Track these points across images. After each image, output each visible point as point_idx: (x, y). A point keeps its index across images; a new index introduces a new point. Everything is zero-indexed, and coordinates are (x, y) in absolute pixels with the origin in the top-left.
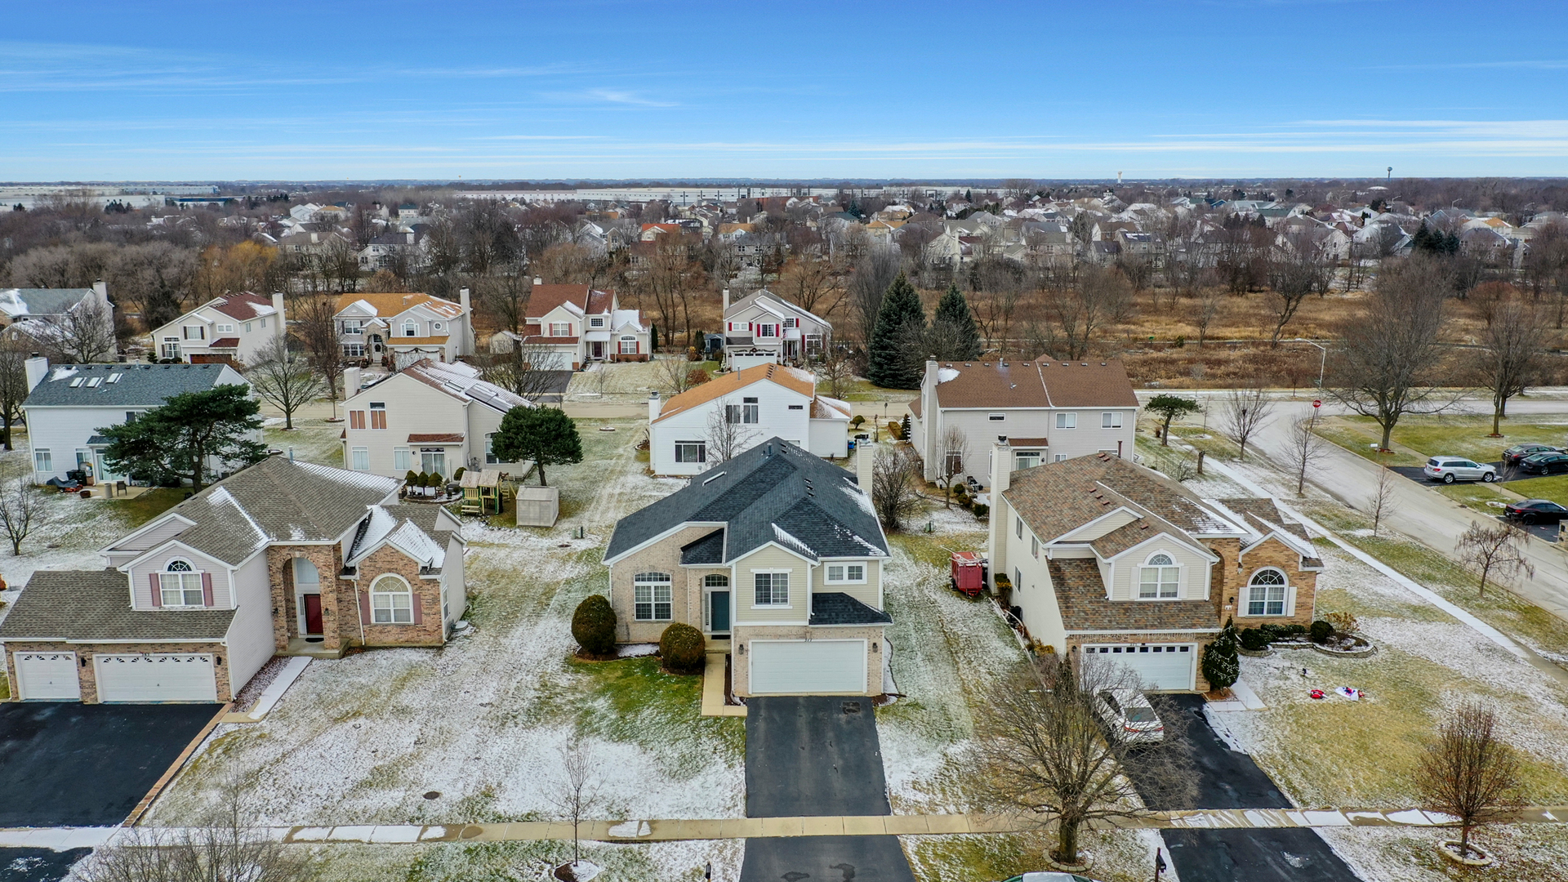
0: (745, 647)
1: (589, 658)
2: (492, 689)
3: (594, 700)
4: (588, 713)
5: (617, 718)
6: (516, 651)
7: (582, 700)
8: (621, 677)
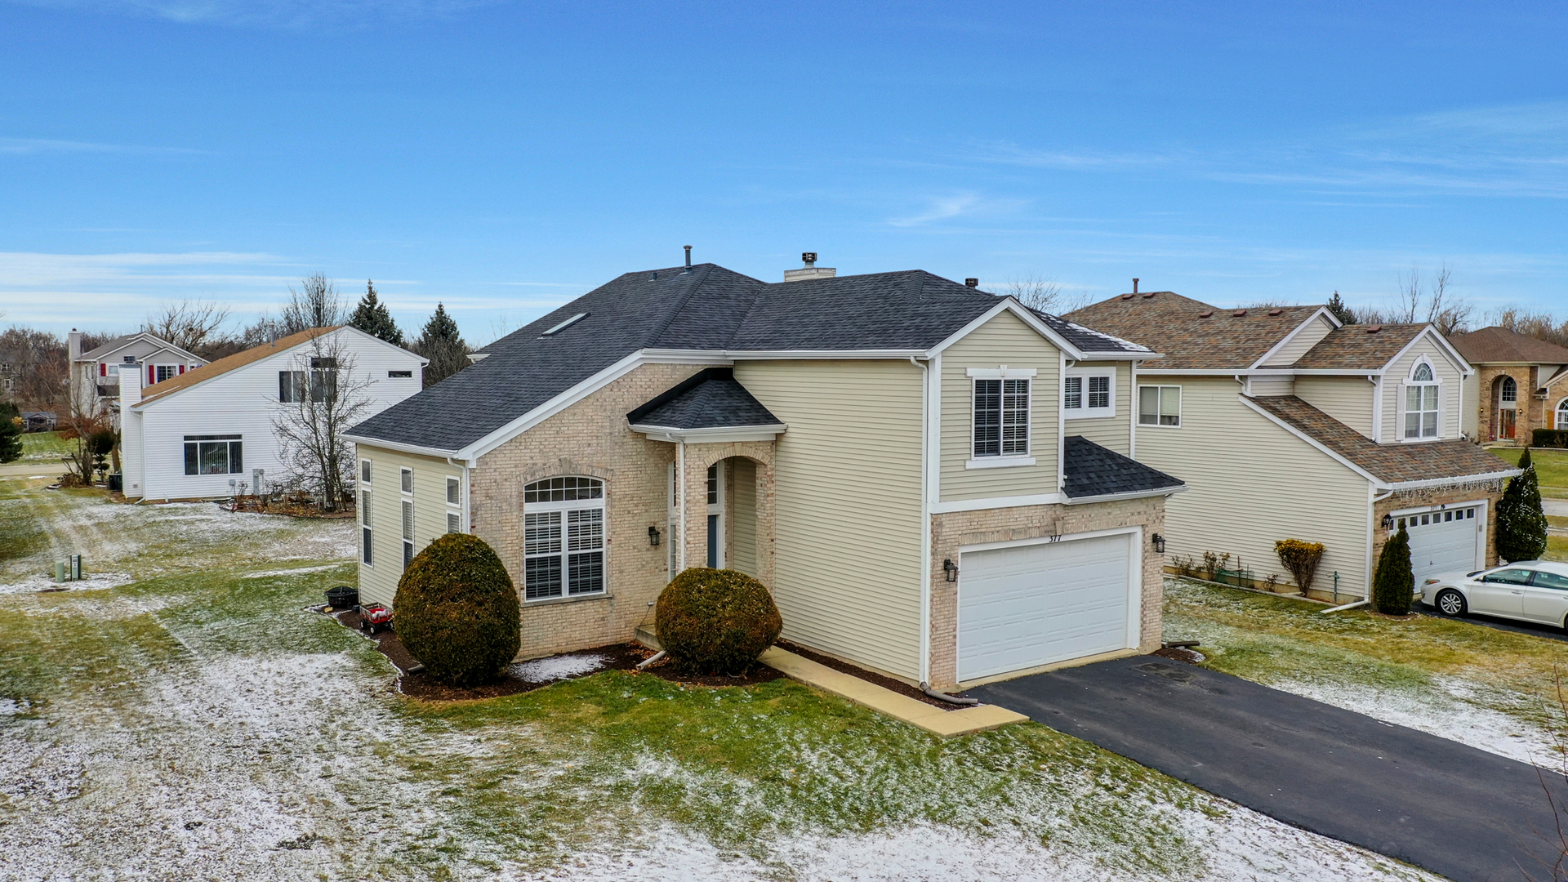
0: (953, 564)
2: (264, 806)
3: (629, 764)
4: (663, 789)
5: (762, 785)
6: (216, 722)
8: (612, 713)
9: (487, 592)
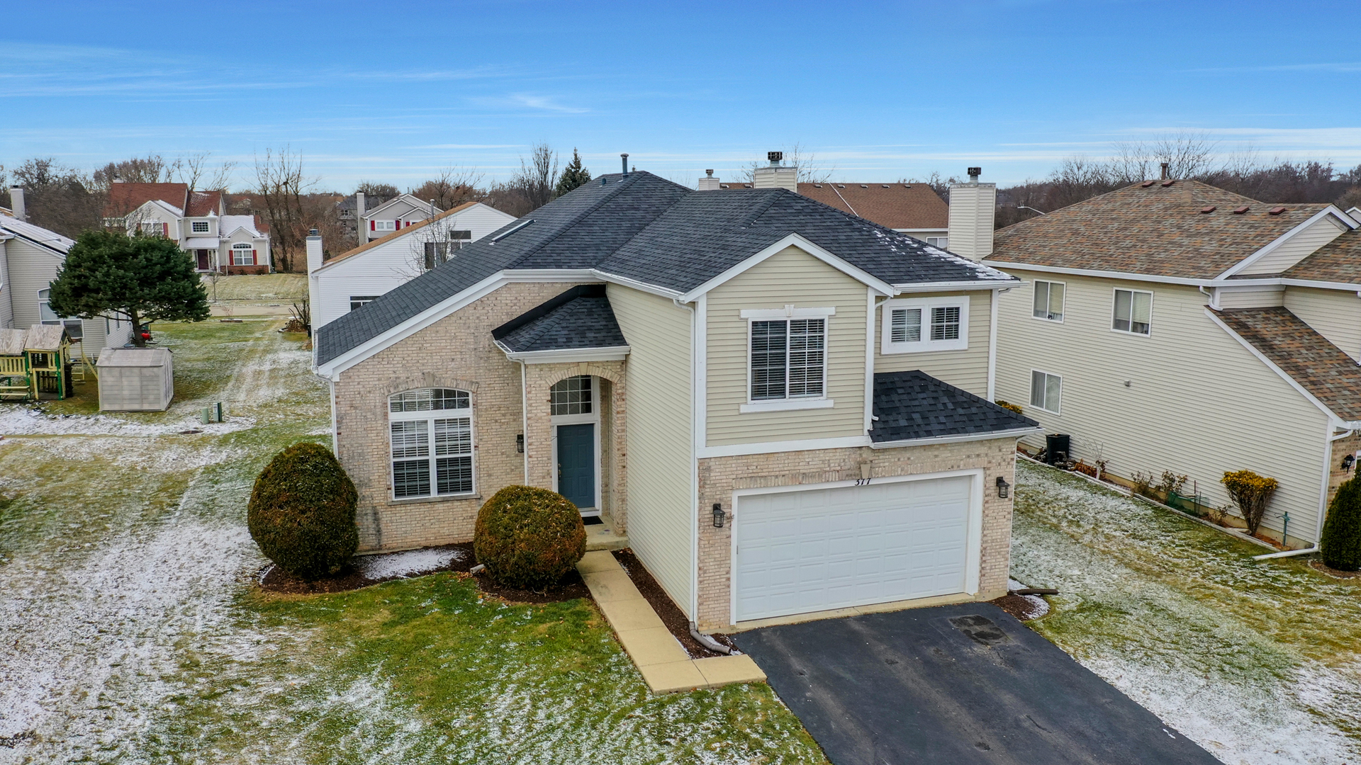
0: (724, 509)
1: (296, 589)
2: (35, 693)
3: (342, 688)
4: (338, 724)
5: (426, 731)
6: (106, 593)
7: (306, 690)
8: (393, 624)
9: (311, 501)
